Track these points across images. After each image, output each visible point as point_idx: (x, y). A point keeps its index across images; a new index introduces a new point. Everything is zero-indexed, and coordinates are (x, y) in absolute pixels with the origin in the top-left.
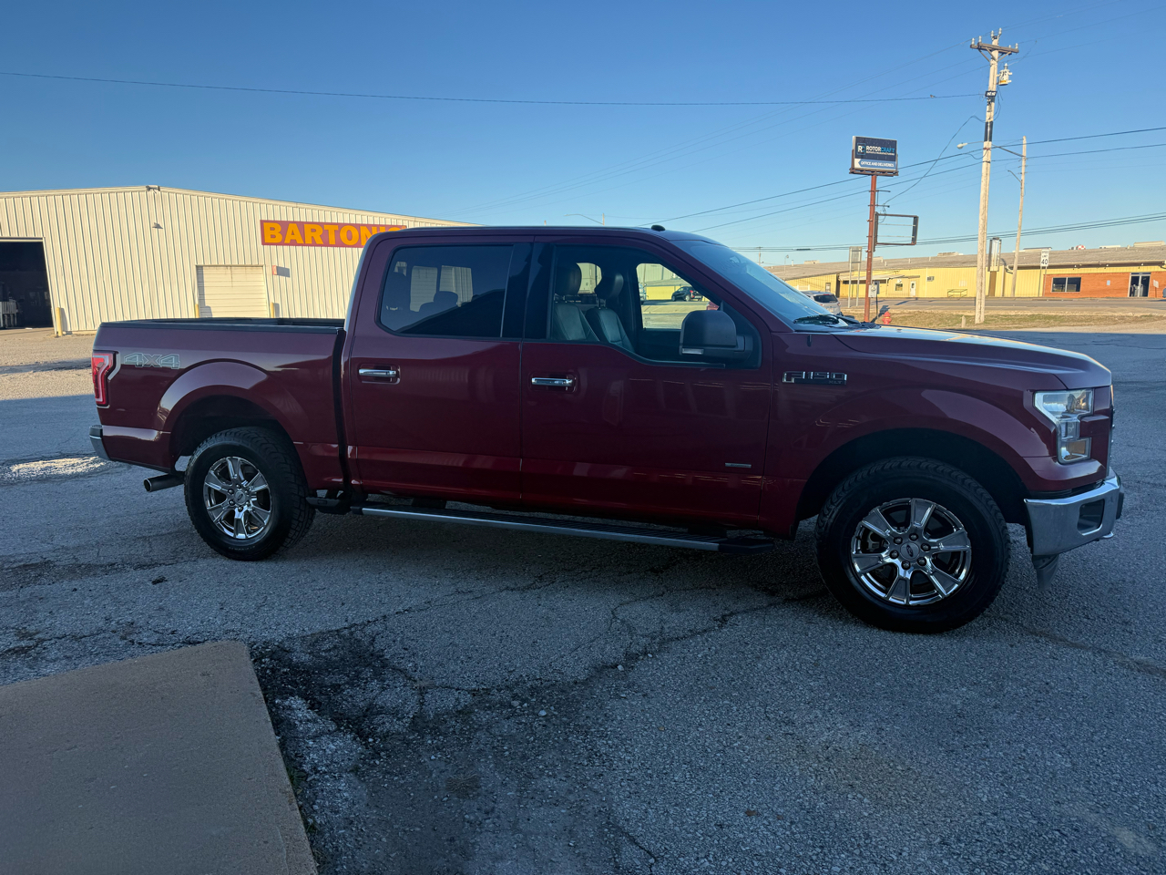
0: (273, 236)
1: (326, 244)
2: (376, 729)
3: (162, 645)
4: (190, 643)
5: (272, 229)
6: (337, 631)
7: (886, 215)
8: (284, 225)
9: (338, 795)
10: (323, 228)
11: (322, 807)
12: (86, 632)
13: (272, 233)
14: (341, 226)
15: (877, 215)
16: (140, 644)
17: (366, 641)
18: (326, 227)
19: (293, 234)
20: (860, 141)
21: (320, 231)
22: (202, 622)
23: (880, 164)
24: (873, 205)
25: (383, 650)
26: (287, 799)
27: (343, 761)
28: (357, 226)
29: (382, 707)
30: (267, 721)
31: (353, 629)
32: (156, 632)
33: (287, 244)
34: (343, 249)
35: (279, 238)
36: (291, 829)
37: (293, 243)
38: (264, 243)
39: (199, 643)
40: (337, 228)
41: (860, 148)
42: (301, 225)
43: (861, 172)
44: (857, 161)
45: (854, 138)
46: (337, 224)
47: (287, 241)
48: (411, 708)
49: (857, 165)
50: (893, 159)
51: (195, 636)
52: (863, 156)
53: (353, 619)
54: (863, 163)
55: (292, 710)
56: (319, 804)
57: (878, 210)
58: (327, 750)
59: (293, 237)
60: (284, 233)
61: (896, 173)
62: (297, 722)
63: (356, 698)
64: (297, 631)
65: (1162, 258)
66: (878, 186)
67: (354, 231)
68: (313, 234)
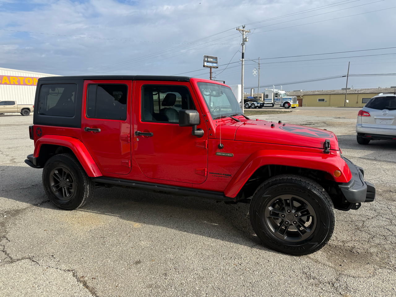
1: (19, 84)
7: (215, 80)
10: (18, 78)
14: (25, 77)
19: (5, 80)
20: (205, 57)
21: (17, 79)
23: (212, 64)
24: (210, 77)
34: (26, 86)
37: (6, 84)
40: (24, 78)
42: (9, 77)
43: (207, 67)
44: (205, 63)
46: (23, 77)
50: (216, 63)
52: (208, 62)
59: (5, 81)
61: (218, 67)
65: (299, 95)
66: (212, 71)
67: (31, 80)
68: (14, 80)
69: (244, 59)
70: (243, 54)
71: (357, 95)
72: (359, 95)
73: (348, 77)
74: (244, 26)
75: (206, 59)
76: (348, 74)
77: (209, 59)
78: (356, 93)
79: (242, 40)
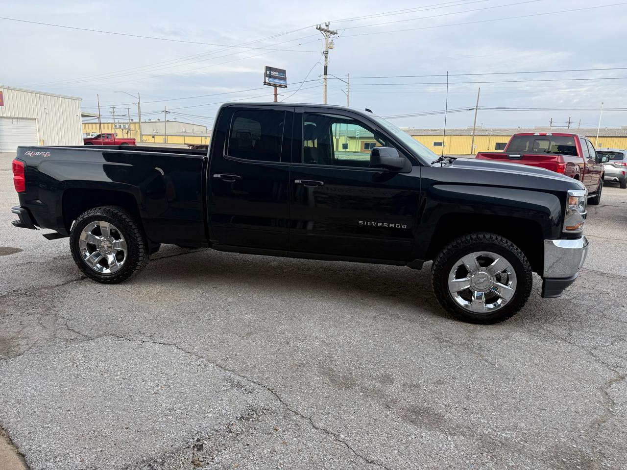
20: (268, 69)
23: (278, 81)
41: (268, 72)
43: (269, 84)
44: (267, 78)
49: (267, 81)
50: (284, 79)
52: (270, 76)
54: (270, 80)
61: (286, 87)
66: (278, 93)
69: (326, 76)
70: (326, 68)
71: (488, 137)
72: (491, 137)
73: (476, 110)
74: (327, 24)
76: (477, 107)
77: (272, 72)
78: (487, 134)
79: (325, 46)
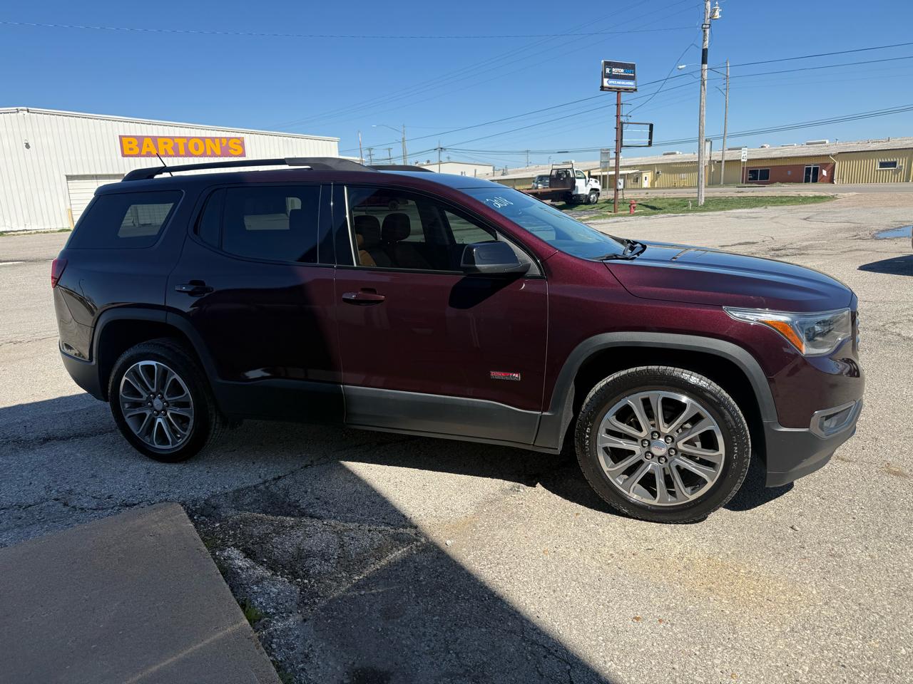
0: (131, 149)
2: (308, 571)
3: (102, 509)
4: (127, 506)
5: (130, 143)
6: (254, 486)
7: (628, 123)
8: (140, 139)
9: (290, 633)
10: (173, 140)
11: (279, 646)
12: (31, 502)
13: (131, 146)
14: (189, 139)
15: (622, 124)
16: (82, 509)
17: (281, 494)
18: (176, 140)
20: (608, 64)
22: (134, 486)
23: (623, 83)
24: (617, 116)
25: (298, 501)
26: (254, 643)
27: (287, 602)
28: (203, 139)
29: (309, 551)
30: (218, 574)
31: (267, 484)
32: (94, 498)
33: (144, 156)
34: (191, 158)
35: (136, 151)
36: (264, 672)
38: (124, 155)
39: (135, 505)
40: (185, 141)
42: (155, 139)
43: (610, 89)
44: (606, 80)
45: (603, 61)
46: (185, 137)
47: (144, 152)
48: (335, 551)
49: (606, 84)
50: (632, 78)
51: (131, 499)
52: (610, 76)
53: (266, 475)
54: (610, 82)
55: (232, 559)
56: (276, 643)
57: (622, 119)
58: (271, 594)
60: (140, 146)
61: (636, 90)
62: (239, 571)
63: (285, 545)
64: (219, 489)
65: (827, 153)
66: (622, 100)
67: (200, 143)
68: (165, 146)
69: (706, 66)
70: (705, 52)
75: (608, 70)
